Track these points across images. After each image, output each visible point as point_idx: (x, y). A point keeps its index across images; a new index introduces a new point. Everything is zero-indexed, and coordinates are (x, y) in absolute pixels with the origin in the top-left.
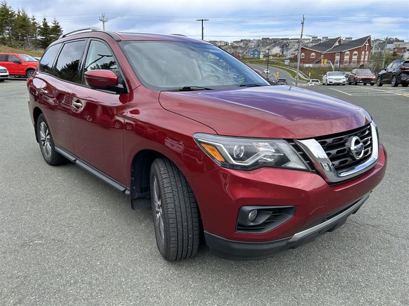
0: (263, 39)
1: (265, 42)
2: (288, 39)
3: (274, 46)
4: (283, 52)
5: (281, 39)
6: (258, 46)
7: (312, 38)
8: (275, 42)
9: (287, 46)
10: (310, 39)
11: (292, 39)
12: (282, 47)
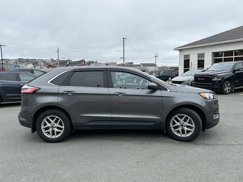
0: (19, 59)
1: (21, 61)
2: (36, 59)
3: (28, 63)
4: (35, 67)
5: (31, 59)
6: (17, 63)
7: (51, 59)
8: (28, 61)
9: (37, 64)
10: (49, 60)
11: (38, 60)
12: (34, 64)
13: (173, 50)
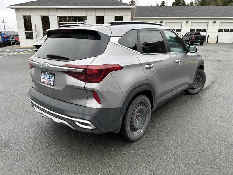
13: (7, 7)
